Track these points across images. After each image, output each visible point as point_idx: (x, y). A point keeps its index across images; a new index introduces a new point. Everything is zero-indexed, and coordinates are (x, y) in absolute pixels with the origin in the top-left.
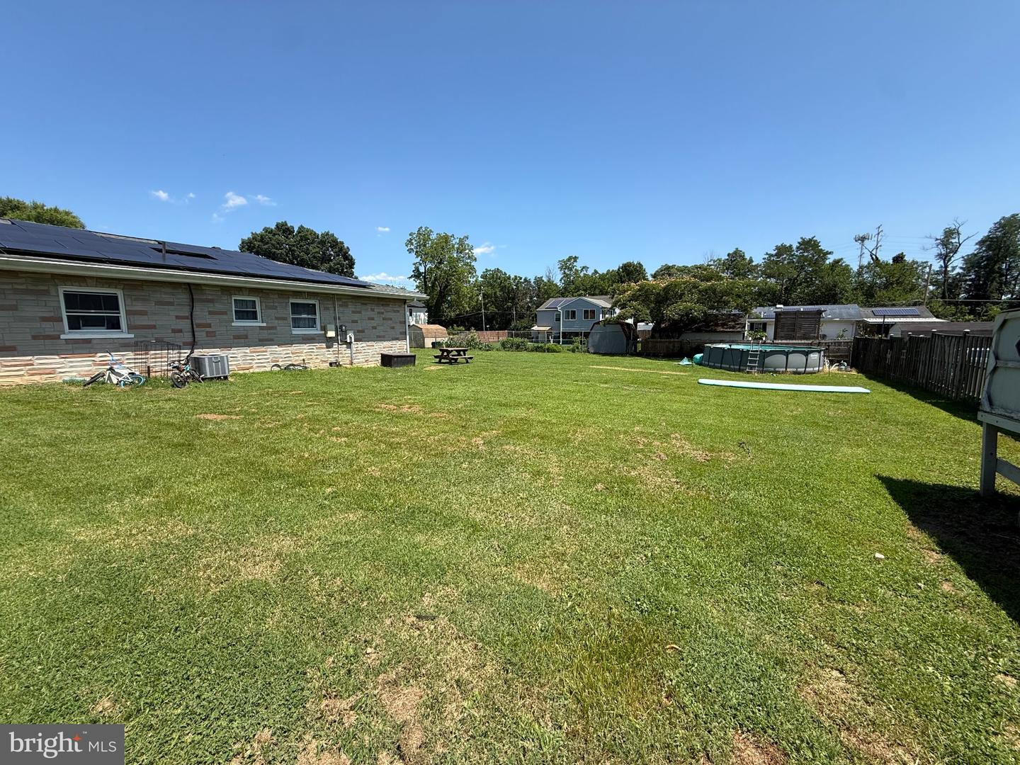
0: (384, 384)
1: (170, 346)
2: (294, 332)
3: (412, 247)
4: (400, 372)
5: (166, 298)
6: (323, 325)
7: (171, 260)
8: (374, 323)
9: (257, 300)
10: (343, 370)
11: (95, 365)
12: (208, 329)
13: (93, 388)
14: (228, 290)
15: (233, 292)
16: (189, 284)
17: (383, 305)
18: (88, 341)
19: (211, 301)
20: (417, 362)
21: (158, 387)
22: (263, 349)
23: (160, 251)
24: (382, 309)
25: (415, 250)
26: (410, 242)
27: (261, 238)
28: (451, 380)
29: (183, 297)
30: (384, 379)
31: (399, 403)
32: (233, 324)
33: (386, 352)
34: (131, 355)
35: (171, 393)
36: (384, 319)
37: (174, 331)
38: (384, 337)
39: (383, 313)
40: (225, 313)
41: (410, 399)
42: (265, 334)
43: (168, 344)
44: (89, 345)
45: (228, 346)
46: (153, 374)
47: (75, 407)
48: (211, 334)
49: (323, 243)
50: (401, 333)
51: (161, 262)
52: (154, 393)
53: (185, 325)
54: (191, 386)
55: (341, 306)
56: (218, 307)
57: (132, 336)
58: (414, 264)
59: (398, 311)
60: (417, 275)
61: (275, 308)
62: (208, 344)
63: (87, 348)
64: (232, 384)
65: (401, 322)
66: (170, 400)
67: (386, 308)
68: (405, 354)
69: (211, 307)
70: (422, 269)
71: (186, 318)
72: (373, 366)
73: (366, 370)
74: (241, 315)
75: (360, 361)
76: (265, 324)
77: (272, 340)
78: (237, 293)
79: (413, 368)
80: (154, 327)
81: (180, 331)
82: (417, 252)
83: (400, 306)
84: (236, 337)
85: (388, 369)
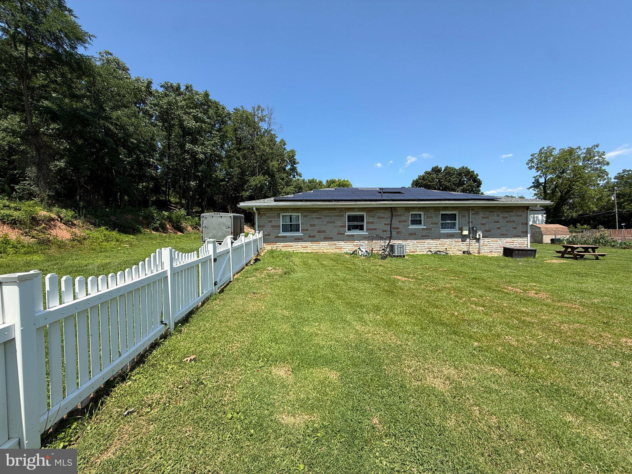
0: (508, 271)
1: (381, 238)
2: (441, 232)
3: (533, 164)
4: (521, 262)
5: (382, 215)
6: (460, 227)
7: (385, 196)
8: (498, 225)
9: (422, 213)
10: (473, 257)
11: (354, 246)
12: (397, 230)
13: (353, 257)
14: (408, 209)
15: (410, 210)
16: (391, 208)
17: (507, 212)
18: (353, 235)
19: (400, 215)
20: (537, 255)
21: (376, 258)
22: (423, 241)
23: (380, 193)
24: (506, 215)
25: (536, 167)
26: (531, 161)
27: (423, 178)
28: (578, 274)
29: (388, 214)
30: (506, 267)
31: (525, 288)
32: (409, 227)
33: (508, 246)
34: (366, 242)
35: (381, 262)
36: (507, 222)
37: (383, 231)
38: (506, 235)
39: (507, 217)
40: (406, 222)
41: (535, 286)
42: (425, 233)
43: (381, 237)
44: (353, 237)
45: (406, 239)
46: (373, 252)
47: (348, 264)
48: (398, 233)
49: (460, 174)
50: (523, 232)
51: (380, 198)
52: (374, 261)
53: (388, 228)
54: (389, 259)
55: (473, 214)
56: (403, 218)
57: (367, 233)
58: (535, 177)
59: (521, 216)
60: (537, 185)
61: (431, 217)
62: (397, 238)
63: (352, 238)
64: (407, 260)
65: (523, 224)
66: (381, 265)
67: (510, 214)
68: (526, 248)
69: (400, 218)
70: (542, 180)
71: (388, 224)
72: (496, 255)
73: (491, 258)
74: (414, 222)
75: (485, 252)
76: (425, 227)
77: (428, 236)
78: (412, 210)
79: (533, 260)
80: (375, 229)
81: (386, 231)
82: (537, 168)
83: (522, 212)
84: (410, 234)
85: (510, 259)
